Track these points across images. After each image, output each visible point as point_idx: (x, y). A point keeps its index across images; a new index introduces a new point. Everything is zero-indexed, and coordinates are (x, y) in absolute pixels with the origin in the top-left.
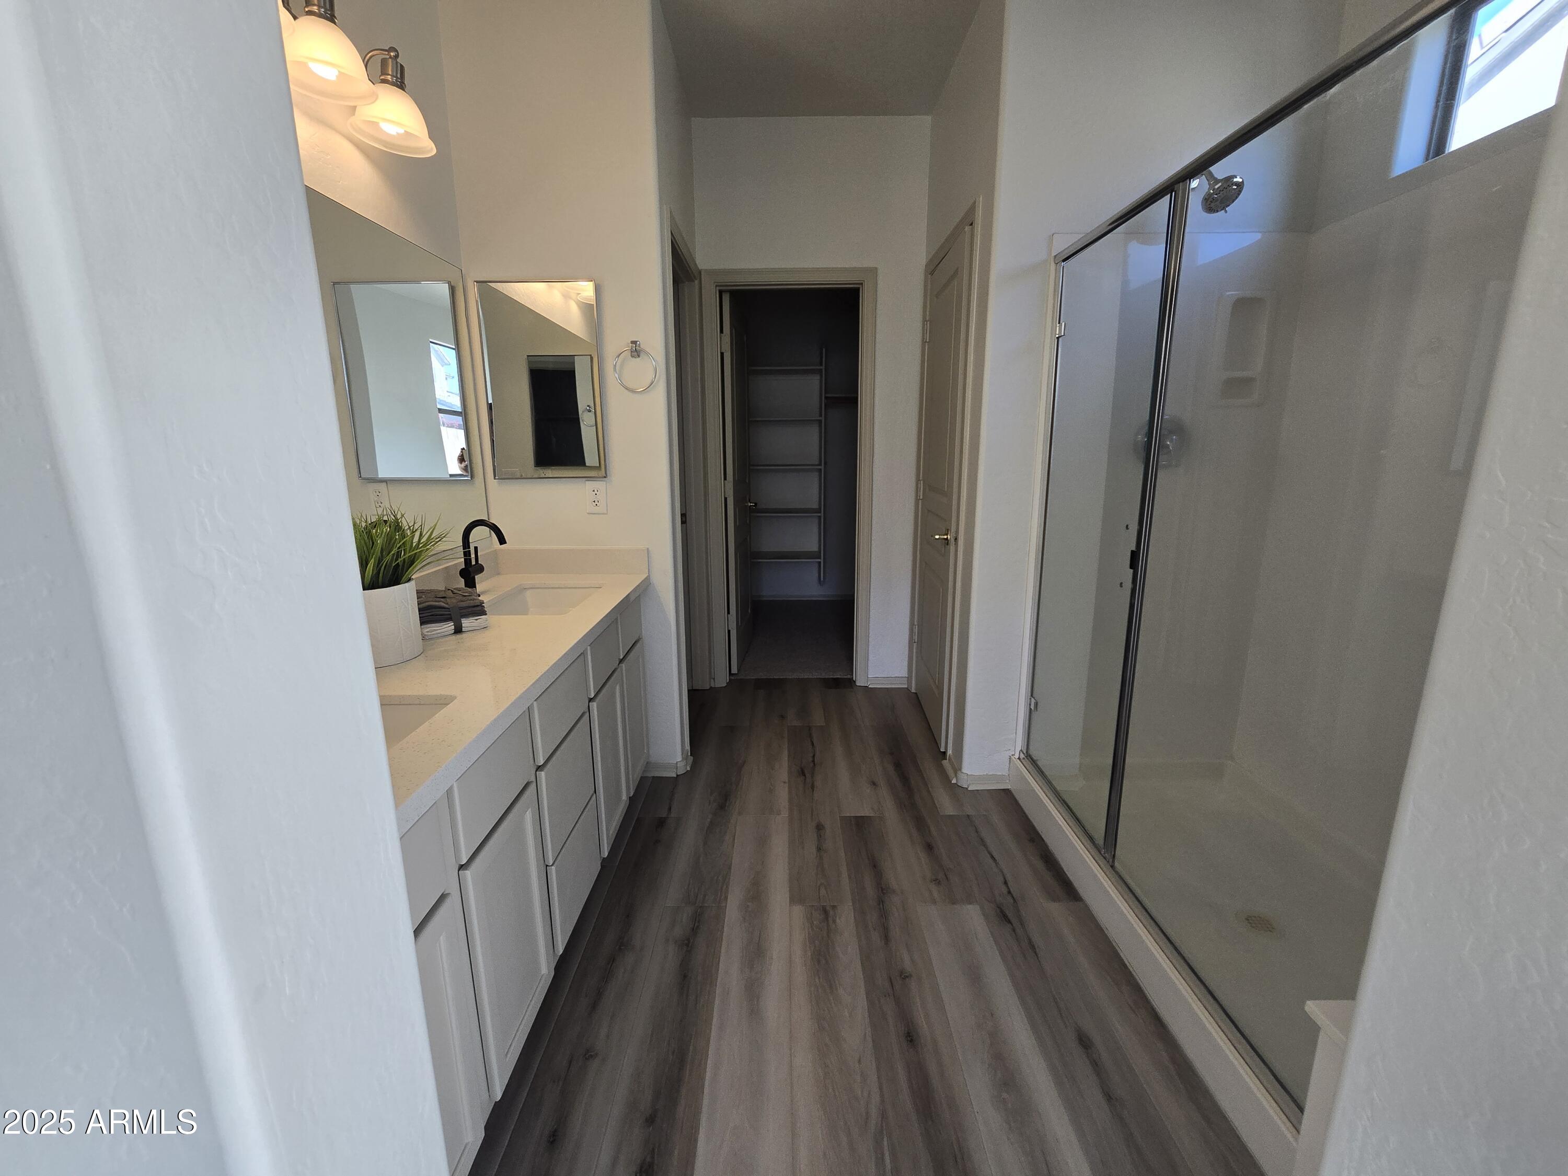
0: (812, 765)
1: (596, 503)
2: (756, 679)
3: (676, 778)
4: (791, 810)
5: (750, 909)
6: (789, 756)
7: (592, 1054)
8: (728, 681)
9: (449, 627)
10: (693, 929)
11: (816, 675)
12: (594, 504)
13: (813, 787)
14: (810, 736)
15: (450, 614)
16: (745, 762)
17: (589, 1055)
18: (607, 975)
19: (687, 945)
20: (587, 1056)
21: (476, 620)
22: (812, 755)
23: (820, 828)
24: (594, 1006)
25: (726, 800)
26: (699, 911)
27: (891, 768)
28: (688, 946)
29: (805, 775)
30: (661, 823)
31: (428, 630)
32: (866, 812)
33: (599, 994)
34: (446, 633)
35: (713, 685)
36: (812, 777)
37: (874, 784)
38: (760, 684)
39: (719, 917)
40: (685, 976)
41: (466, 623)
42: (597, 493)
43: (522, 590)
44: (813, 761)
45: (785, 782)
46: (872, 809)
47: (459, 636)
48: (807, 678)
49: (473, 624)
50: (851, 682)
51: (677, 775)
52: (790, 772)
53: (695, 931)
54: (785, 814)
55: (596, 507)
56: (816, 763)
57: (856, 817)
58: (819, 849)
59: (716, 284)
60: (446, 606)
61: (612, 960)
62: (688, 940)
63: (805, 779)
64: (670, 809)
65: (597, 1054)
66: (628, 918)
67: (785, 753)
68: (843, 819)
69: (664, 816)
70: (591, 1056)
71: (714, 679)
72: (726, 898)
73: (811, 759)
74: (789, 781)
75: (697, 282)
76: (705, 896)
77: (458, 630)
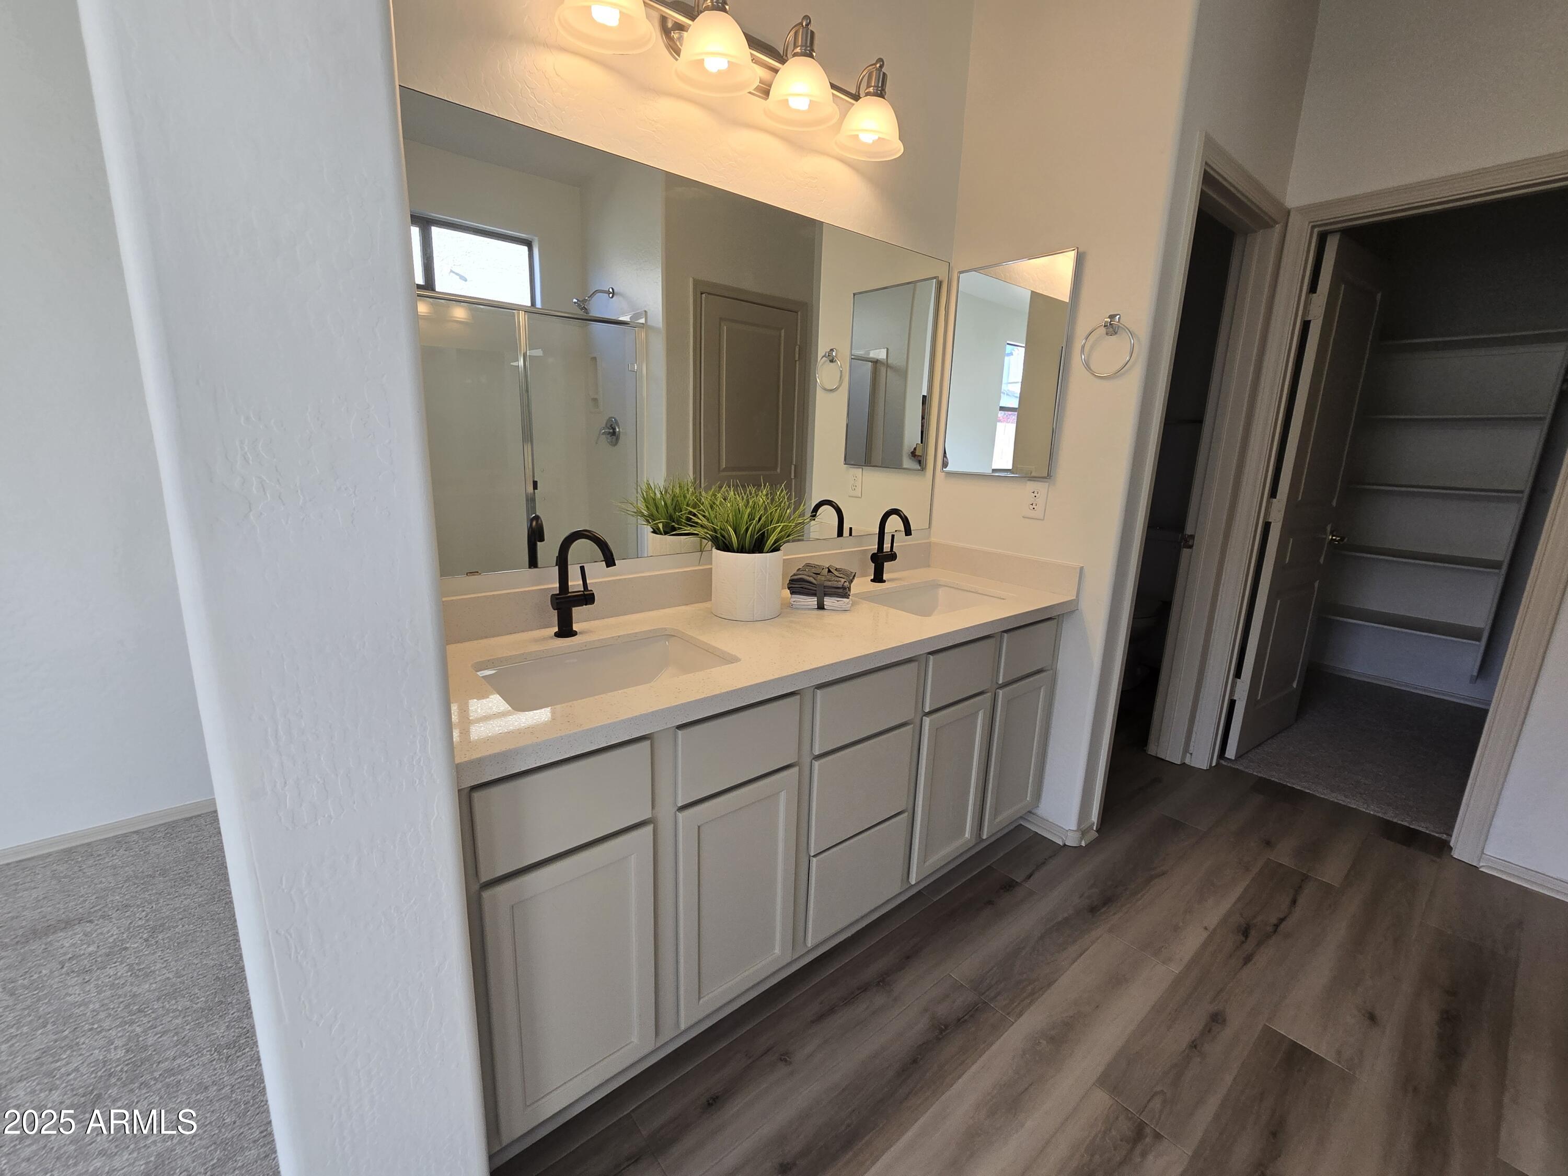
0: (1270, 929)
1: (1034, 506)
2: (1261, 778)
3: (1062, 847)
4: (1188, 968)
5: (1038, 1048)
6: (1239, 899)
7: (788, 1059)
8: (1214, 764)
9: (813, 601)
10: (959, 1020)
11: (1372, 810)
12: (1032, 507)
13: (1248, 959)
14: (1299, 889)
15: (816, 590)
16: (1163, 874)
17: (785, 1058)
18: (849, 999)
19: (941, 1031)
20: (783, 1057)
21: (838, 601)
22: (1282, 916)
23: (1217, 1019)
24: (820, 1018)
25: (1105, 904)
26: (980, 1005)
27: (1429, 1017)
28: (941, 1033)
29: (1246, 937)
30: (1009, 886)
31: (794, 600)
32: (1322, 1047)
33: (832, 1010)
34: (809, 607)
35: (1187, 761)
36: (1259, 944)
37: (1372, 1018)
38: (1263, 786)
39: (998, 1029)
40: (915, 1061)
41: (828, 601)
42: (1037, 495)
43: (935, 585)
44: (1276, 926)
45: (1206, 928)
46: (1339, 1053)
47: (821, 612)
48: (1355, 809)
49: (834, 605)
50: (1442, 847)
51: (1065, 845)
52: (1224, 921)
53: (960, 1022)
54: (1175, 968)
55: (1033, 511)
56: (1279, 929)
57: (1294, 1045)
58: (1194, 1045)
59: (1313, 224)
60: (814, 581)
61: (864, 988)
62: (946, 1027)
63: (1243, 942)
64: (1029, 877)
65: (791, 1063)
66: (908, 958)
67: (1239, 890)
68: (1267, 1030)
69: (1018, 881)
70: (786, 1061)
71: (1191, 754)
72: (1020, 1015)
73: (1274, 920)
74: (1215, 930)
75: (1278, 228)
76: (999, 994)
77: (821, 607)
